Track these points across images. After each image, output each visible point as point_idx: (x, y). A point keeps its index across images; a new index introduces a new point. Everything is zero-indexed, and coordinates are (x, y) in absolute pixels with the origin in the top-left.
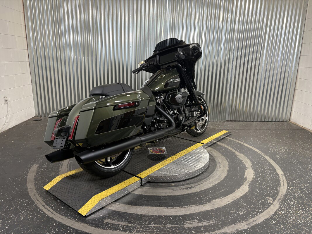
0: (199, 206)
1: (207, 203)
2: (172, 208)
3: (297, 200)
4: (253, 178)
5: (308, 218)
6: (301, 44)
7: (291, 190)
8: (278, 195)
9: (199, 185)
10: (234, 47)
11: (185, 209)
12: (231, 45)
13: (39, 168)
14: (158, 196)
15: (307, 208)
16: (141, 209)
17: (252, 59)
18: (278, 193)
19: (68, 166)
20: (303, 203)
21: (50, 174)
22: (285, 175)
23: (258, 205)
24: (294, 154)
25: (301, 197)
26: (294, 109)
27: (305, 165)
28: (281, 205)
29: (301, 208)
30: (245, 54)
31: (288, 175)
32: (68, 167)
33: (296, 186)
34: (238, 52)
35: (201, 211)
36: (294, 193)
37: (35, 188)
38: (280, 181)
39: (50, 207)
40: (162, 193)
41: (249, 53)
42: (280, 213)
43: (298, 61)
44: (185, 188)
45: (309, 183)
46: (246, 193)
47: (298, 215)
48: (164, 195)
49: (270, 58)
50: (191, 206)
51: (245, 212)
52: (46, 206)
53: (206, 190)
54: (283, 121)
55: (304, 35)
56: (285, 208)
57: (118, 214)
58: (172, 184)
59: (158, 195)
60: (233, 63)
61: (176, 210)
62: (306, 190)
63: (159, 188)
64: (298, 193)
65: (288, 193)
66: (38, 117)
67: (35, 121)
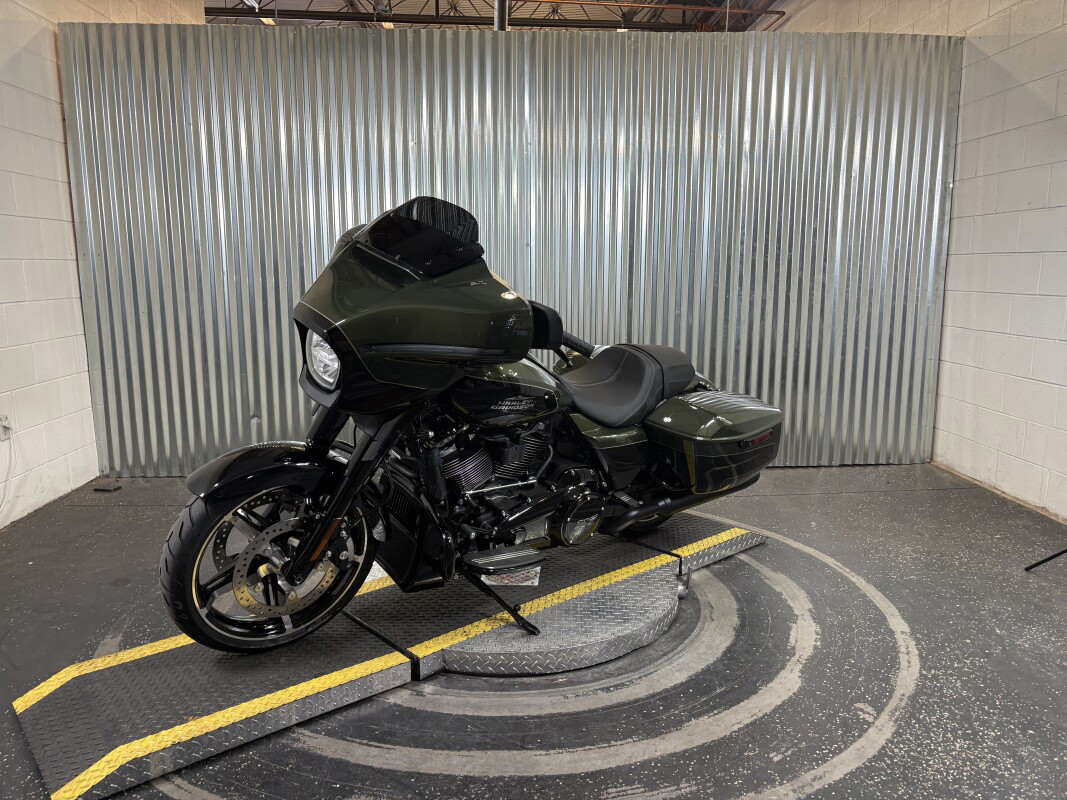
0: (645, 741)
1: (670, 732)
2: (560, 751)
3: (949, 710)
4: (815, 647)
5: (981, 761)
6: (947, 218)
7: (931, 680)
8: (890, 697)
9: (645, 676)
11: (603, 754)
14: (517, 718)
15: (980, 731)
16: (465, 760)
17: (801, 269)
18: (892, 691)
20: (967, 718)
22: (913, 633)
23: (830, 731)
24: (942, 568)
25: (963, 699)
26: (941, 425)
28: (900, 726)
29: (959, 732)
30: (778, 256)
33: (946, 668)
35: (652, 757)
36: (941, 688)
38: (898, 653)
40: (529, 706)
41: (790, 251)
42: (896, 750)
43: (943, 273)
44: (602, 689)
45: (987, 656)
46: (794, 694)
47: (952, 756)
48: (534, 712)
49: (855, 264)
50: (620, 742)
51: (789, 752)
53: (666, 690)
54: (912, 464)
55: (956, 192)
56: (911, 735)
57: (392, 779)
58: (561, 679)
59: (515, 714)
60: (741, 285)
61: (575, 756)
62: (977, 676)
63: (520, 692)
64: (952, 689)
65: (921, 690)
66: (108, 480)
67: (98, 494)
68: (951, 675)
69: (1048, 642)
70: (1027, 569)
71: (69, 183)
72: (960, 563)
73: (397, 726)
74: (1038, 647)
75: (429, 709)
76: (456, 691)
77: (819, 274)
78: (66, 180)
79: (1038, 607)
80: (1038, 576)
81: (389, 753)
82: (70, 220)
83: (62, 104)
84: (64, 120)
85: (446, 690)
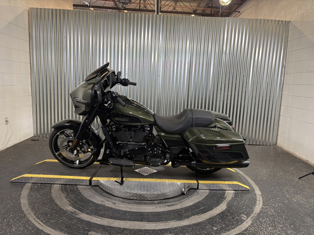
0: (178, 221)
1: (185, 219)
3: (269, 218)
4: (232, 197)
5: (276, 233)
6: (283, 74)
7: (265, 209)
8: (252, 213)
9: (181, 203)
10: (222, 76)
11: (165, 224)
12: (219, 73)
14: (142, 212)
15: (277, 225)
16: (124, 223)
18: (253, 211)
20: (274, 221)
22: (262, 195)
23: (232, 222)
25: (273, 215)
26: (279, 134)
28: (253, 222)
29: (271, 225)
31: (264, 195)
33: (270, 206)
34: (225, 80)
36: (268, 212)
37: (28, 203)
38: (256, 200)
39: (40, 221)
40: (146, 209)
42: (251, 229)
43: (281, 89)
44: (168, 206)
45: (283, 203)
46: (224, 210)
47: (267, 231)
48: (147, 211)
49: (255, 86)
50: (170, 221)
51: (219, 227)
52: (37, 219)
53: (186, 207)
54: (270, 145)
55: (286, 66)
56: (256, 225)
57: (102, 228)
58: (156, 202)
59: (141, 211)
61: (156, 224)
62: (279, 209)
64: (271, 212)
65: (261, 212)
66: (36, 137)
67: (32, 141)
68: (271, 208)
69: (302, 200)
70: (300, 178)
72: (280, 175)
73: (107, 213)
74: (299, 201)
75: (117, 208)
77: (244, 88)
79: (301, 190)
80: (302, 180)
81: (103, 220)
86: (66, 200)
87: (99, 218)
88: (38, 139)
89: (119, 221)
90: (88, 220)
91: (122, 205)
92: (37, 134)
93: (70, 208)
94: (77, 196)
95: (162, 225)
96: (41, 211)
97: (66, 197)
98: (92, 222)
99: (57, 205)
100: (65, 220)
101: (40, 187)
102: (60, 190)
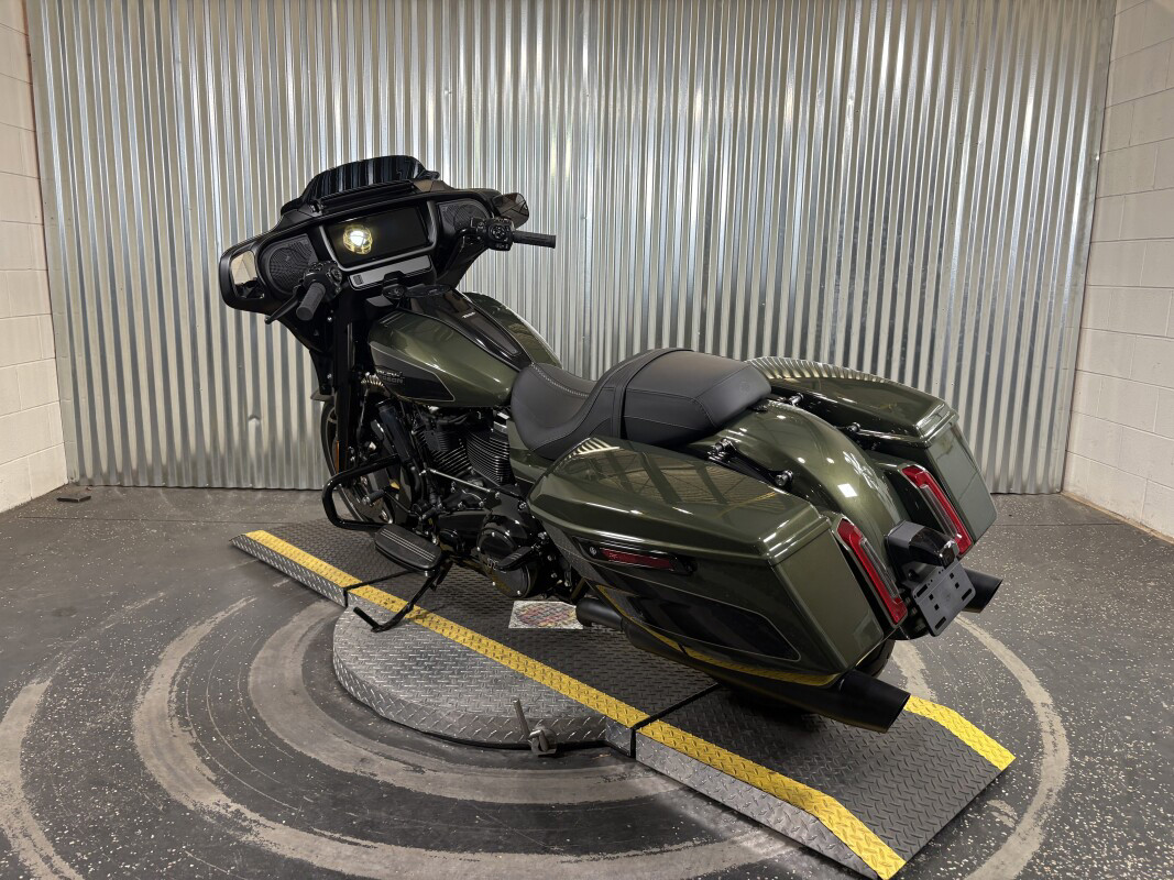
0: (710, 846)
2: (596, 856)
3: (1114, 813)
6: (1091, 198)
7: (1085, 770)
8: (1034, 793)
10: (843, 212)
11: (653, 862)
12: (828, 203)
13: (51, 696)
14: (542, 807)
15: (1158, 844)
16: (467, 866)
17: (912, 256)
18: (1036, 784)
19: (173, 683)
20: (1137, 825)
21: (93, 722)
22: (1057, 705)
23: (958, 837)
24: (1086, 622)
25: (1129, 797)
26: (1074, 447)
27: (1136, 662)
28: (1049, 834)
29: (1129, 844)
30: (884, 239)
31: (1069, 707)
32: (175, 688)
33: (1104, 753)
34: (856, 228)
35: (719, 869)
36: (1099, 782)
37: (21, 782)
38: (1039, 731)
39: (72, 866)
40: (558, 791)
41: (899, 233)
42: (1047, 869)
43: (1084, 263)
45: (1154, 738)
48: (565, 800)
49: (978, 251)
50: (676, 847)
52: (58, 861)
54: (1038, 493)
55: (1103, 167)
56: (1066, 847)
58: (603, 755)
59: (540, 802)
60: (838, 273)
62: (1144, 765)
63: (549, 771)
64: (1113, 783)
65: (1073, 783)
66: (76, 489)
67: (62, 504)
68: (1111, 763)
71: (35, 132)
73: (383, 814)
75: (428, 790)
76: (465, 767)
77: (933, 262)
78: (31, 128)
82: (36, 176)
83: (26, 35)
84: (29, 55)
85: (451, 765)
86: (194, 761)
87: (351, 843)
88: (87, 494)
89: (443, 853)
90: (299, 857)
91: (449, 777)
92: (83, 475)
93: (214, 801)
94: (248, 738)
95: (639, 865)
96: (82, 818)
97: (195, 746)
98: (317, 862)
99: (154, 786)
100: (191, 860)
101: (82, 703)
102: (173, 713)
